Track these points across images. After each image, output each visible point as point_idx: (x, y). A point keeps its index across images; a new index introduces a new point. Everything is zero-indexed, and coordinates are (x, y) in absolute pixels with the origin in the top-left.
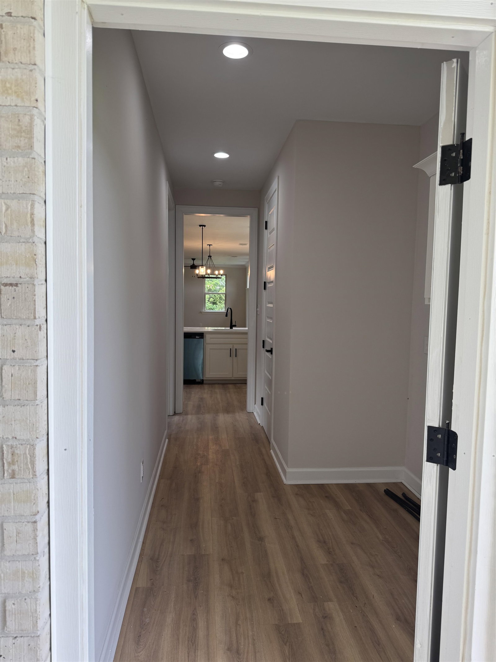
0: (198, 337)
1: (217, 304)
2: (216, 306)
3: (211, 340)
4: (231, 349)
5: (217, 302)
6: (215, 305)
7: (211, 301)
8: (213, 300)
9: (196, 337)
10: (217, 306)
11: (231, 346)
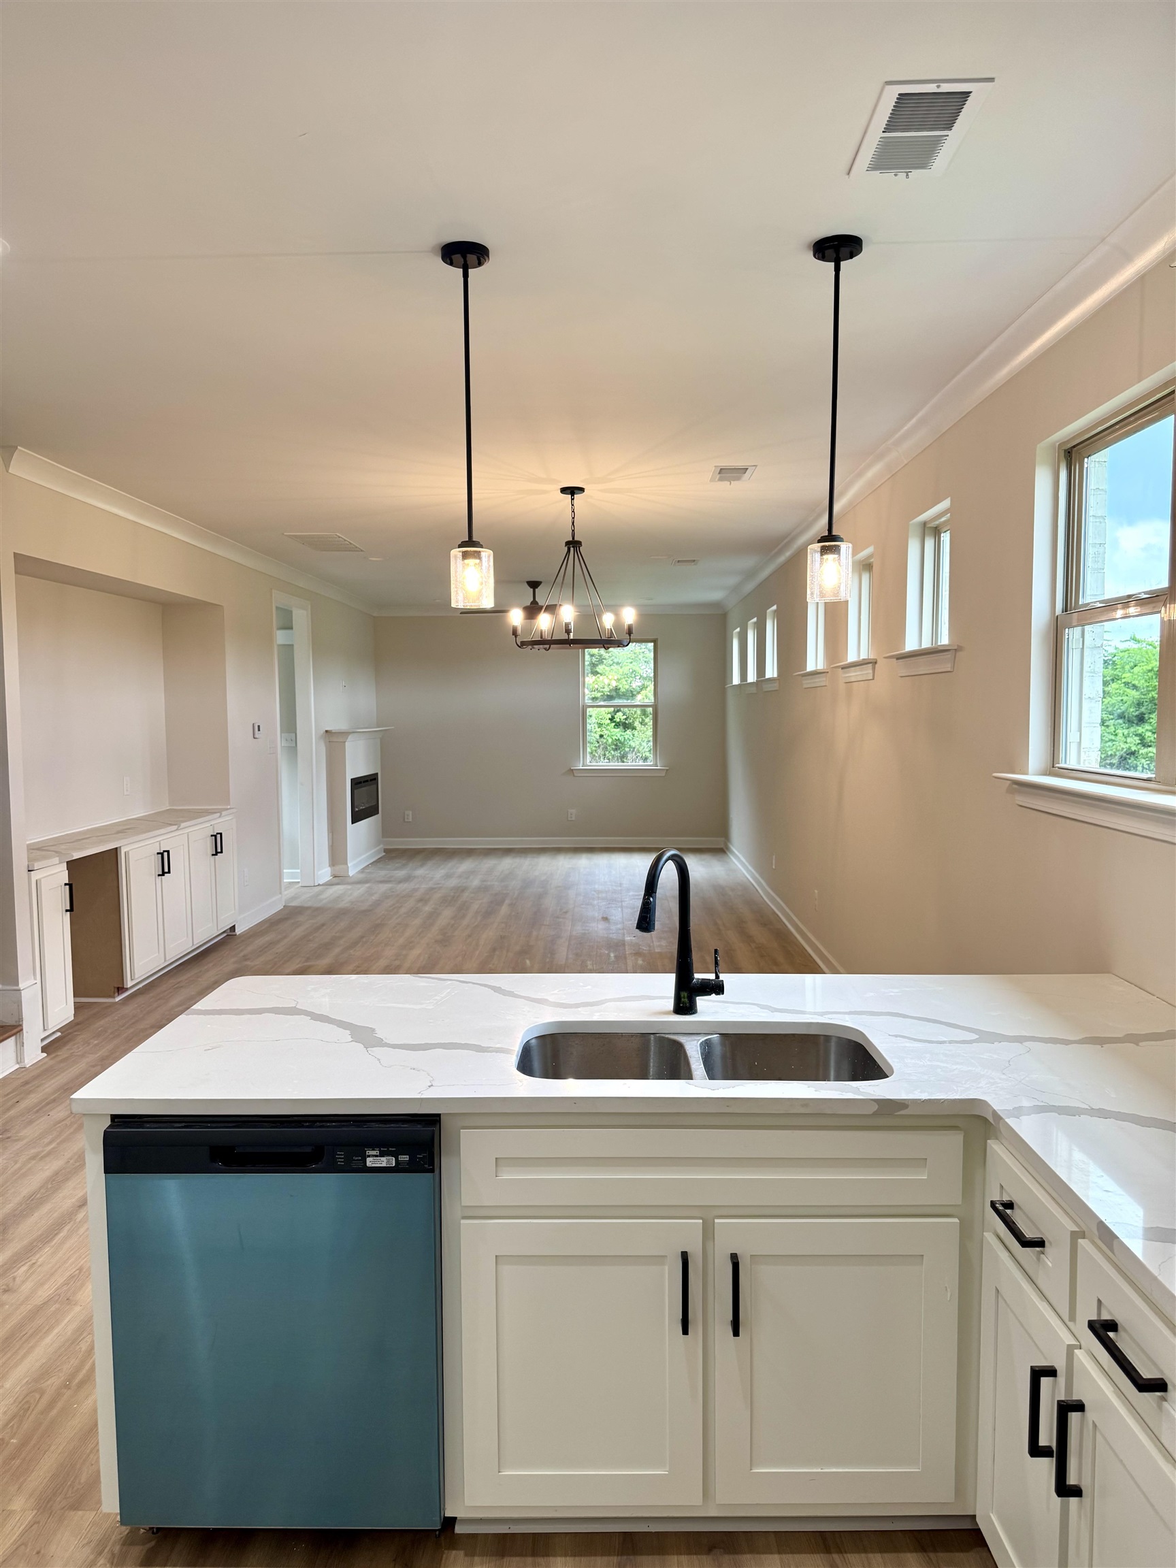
0: (384, 1162)
1: (634, 728)
2: (633, 735)
3: (507, 1175)
4: (685, 1257)
5: (637, 724)
6: (629, 732)
7: (618, 720)
8: (625, 717)
9: (370, 1162)
10: (636, 733)
11: (688, 1234)
